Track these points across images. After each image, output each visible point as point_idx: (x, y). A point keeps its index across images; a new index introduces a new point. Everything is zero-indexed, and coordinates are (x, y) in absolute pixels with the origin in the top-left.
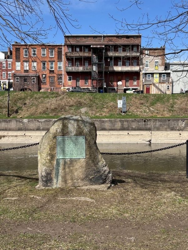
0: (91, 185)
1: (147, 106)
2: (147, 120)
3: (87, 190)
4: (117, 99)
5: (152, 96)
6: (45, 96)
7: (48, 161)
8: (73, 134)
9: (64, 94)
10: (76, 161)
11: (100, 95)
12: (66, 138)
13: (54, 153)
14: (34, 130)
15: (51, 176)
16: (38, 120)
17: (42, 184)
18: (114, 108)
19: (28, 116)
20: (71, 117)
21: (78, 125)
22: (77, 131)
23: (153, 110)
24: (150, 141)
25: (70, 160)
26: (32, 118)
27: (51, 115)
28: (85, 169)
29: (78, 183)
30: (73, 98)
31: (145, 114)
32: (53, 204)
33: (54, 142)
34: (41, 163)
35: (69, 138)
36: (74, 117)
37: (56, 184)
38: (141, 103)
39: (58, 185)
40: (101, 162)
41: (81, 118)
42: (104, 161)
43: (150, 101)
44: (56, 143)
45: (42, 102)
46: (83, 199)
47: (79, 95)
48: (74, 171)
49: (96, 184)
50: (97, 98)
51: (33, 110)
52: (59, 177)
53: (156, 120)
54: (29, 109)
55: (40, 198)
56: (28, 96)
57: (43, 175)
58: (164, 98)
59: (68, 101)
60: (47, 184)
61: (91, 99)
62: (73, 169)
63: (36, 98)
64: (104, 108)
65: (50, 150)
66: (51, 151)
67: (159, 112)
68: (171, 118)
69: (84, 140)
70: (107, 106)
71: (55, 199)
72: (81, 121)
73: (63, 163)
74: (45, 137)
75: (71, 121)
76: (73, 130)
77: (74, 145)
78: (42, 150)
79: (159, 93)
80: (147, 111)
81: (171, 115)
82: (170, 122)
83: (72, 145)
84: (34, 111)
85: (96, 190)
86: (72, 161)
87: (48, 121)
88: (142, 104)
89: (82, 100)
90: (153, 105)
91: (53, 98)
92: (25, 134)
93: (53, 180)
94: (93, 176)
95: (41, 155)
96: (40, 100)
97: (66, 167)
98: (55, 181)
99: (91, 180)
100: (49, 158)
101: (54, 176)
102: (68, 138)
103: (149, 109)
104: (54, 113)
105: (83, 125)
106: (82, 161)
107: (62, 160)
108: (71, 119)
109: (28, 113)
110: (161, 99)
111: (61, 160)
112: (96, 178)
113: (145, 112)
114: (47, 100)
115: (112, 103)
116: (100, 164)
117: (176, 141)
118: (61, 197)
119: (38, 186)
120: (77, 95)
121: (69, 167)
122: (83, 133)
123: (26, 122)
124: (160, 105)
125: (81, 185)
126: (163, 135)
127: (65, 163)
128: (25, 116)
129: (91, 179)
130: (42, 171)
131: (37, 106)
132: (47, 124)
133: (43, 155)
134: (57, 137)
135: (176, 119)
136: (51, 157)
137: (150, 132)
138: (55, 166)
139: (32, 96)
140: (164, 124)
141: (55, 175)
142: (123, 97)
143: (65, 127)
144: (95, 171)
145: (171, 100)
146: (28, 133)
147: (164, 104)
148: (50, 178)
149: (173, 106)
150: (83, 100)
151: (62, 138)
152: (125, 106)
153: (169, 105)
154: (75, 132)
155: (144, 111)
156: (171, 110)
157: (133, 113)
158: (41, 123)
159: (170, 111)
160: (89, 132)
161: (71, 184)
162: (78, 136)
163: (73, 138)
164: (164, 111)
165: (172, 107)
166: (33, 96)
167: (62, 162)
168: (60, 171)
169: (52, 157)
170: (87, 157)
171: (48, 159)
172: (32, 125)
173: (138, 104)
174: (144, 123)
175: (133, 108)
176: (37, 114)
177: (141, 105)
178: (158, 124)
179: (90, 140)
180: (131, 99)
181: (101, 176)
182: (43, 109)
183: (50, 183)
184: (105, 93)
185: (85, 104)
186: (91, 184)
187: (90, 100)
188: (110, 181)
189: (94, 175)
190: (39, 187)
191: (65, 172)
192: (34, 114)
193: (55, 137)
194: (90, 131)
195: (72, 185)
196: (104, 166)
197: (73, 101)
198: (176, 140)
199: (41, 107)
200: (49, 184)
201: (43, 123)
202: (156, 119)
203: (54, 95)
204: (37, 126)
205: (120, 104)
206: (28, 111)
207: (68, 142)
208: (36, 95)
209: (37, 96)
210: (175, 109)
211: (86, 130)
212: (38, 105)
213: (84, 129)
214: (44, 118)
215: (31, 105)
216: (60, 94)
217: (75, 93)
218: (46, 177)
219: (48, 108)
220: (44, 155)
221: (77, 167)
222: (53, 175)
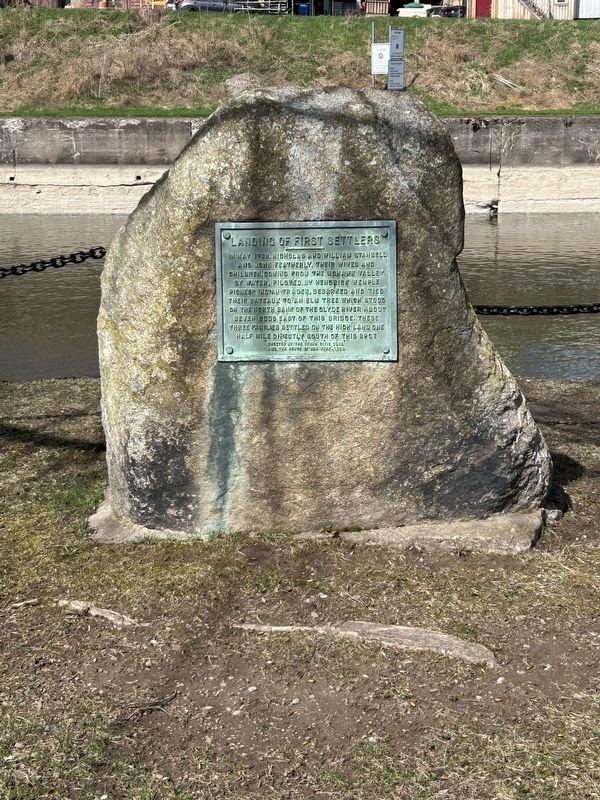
0: (427, 517)
1: (484, 69)
2: (487, 123)
3: (412, 552)
4: (369, 41)
5: (505, 30)
6: (86, 26)
7: (164, 376)
8: (318, 210)
9: (163, 18)
10: (336, 376)
11: (300, 25)
12: (277, 236)
13: (202, 326)
14: (47, 163)
15: (182, 463)
16: (60, 124)
17: (128, 506)
18: (355, 74)
19: (23, 108)
20: (303, 97)
21: (349, 152)
22: (342, 188)
23: (508, 82)
24: (493, 206)
25: (301, 370)
26: (38, 115)
27: (110, 102)
28: (391, 423)
29: (349, 506)
30: (195, 36)
31: (477, 99)
32: (217, 683)
33: (198, 260)
34: (121, 383)
35: (293, 236)
36: (323, 102)
37: (215, 511)
38: (460, 57)
39: (228, 519)
40: (493, 382)
41: (367, 103)
42: (508, 374)
43: (496, 46)
44: (211, 264)
45: (76, 52)
46: (406, 637)
47: (218, 25)
48: (326, 436)
49: (458, 513)
50: (289, 37)
51: (40, 81)
52: (233, 471)
53: (520, 123)
54: (25, 80)
55: (128, 621)
56: (19, 28)
57: (138, 458)
58: (548, 33)
59: (179, 46)
60: (161, 508)
61: (268, 38)
62: (319, 427)
63: (50, 35)
64: (318, 75)
65: (174, 308)
66: (179, 317)
67: (528, 91)
68: (576, 113)
69: (387, 249)
70: (330, 68)
71: (229, 632)
72: (366, 122)
73: (260, 388)
74: (137, 225)
75: (304, 124)
76: (316, 185)
77: (325, 278)
78: (124, 304)
79: (528, 16)
80: (485, 86)
81: (574, 102)
82: (572, 130)
83: (311, 277)
84: (45, 86)
85: (463, 554)
86: (313, 377)
87: (102, 128)
88: (465, 61)
89: (232, 44)
90: (506, 64)
91: (116, 33)
92: (12, 179)
93: (197, 489)
94: (441, 469)
95: (119, 338)
96: (66, 44)
97: (278, 413)
98: (208, 492)
99: (427, 489)
100: (168, 354)
101: (204, 464)
102: (286, 235)
103: (491, 80)
104: (124, 97)
105: (382, 149)
106: (377, 377)
107: (254, 367)
108: (300, 113)
109: (23, 94)
110: (537, 40)
111: (243, 368)
112: (462, 477)
113: (475, 90)
114: (93, 43)
115: (347, 57)
116: (485, 395)
117: (592, 205)
118: (265, 618)
119: (104, 511)
120: (213, 23)
121: (295, 413)
122: (384, 203)
123: (15, 132)
124: (532, 62)
125: (366, 518)
126: (545, 182)
127: (271, 386)
128: (11, 105)
129: (432, 483)
130: (128, 432)
131: (56, 66)
132: (98, 139)
133: (129, 334)
134: (219, 226)
135: (595, 117)
136: (182, 353)
137: (495, 170)
138: (205, 408)
139: (34, 27)
140: (548, 140)
141: (210, 457)
142: (391, 33)
143: (265, 162)
144: (453, 434)
145: (576, 44)
146: (24, 175)
147: (550, 57)
148: (177, 473)
149: (583, 67)
150: (237, 45)
151: (246, 236)
152: (400, 68)
153: (568, 61)
154: (330, 196)
155: (473, 87)
156: (575, 84)
157: (432, 95)
158: (76, 133)
159: (571, 85)
160: (419, 193)
161: (307, 512)
162: (352, 223)
163: (317, 234)
164: (548, 86)
165: (580, 71)
166: (39, 28)
167: (249, 383)
168: (241, 435)
169: (191, 349)
170: (405, 349)
171: (160, 360)
172: (37, 145)
173: (448, 61)
174: (471, 135)
175: (429, 77)
176: (58, 98)
177: (459, 65)
178: (526, 137)
179: (424, 246)
180: (421, 40)
181: (491, 464)
182: (81, 80)
183: (181, 503)
184: (316, 14)
185: (244, 59)
186: (432, 510)
187: (263, 42)
188: (542, 493)
189: (447, 463)
190: (112, 524)
191: (271, 441)
192: (47, 98)
193: (204, 228)
194: (425, 194)
195: (312, 518)
196: (507, 409)
197: (198, 47)
198: (591, 201)
199: (71, 70)
200: (171, 512)
201: (80, 135)
202: (519, 118)
203: (122, 24)
204: (59, 144)
205: (380, 58)
206: (20, 86)
207: (284, 261)
208: (49, 23)
209: (52, 26)
210: (589, 79)
211: (400, 182)
212: (60, 63)
213: (388, 178)
214: (86, 114)
215: (34, 63)
216: (145, 19)
217: (202, 17)
218: (155, 467)
219: (98, 76)
220: (142, 338)
221: (343, 412)
222: (200, 459)
